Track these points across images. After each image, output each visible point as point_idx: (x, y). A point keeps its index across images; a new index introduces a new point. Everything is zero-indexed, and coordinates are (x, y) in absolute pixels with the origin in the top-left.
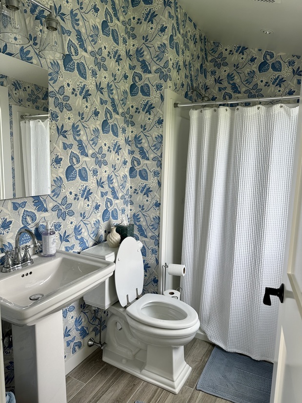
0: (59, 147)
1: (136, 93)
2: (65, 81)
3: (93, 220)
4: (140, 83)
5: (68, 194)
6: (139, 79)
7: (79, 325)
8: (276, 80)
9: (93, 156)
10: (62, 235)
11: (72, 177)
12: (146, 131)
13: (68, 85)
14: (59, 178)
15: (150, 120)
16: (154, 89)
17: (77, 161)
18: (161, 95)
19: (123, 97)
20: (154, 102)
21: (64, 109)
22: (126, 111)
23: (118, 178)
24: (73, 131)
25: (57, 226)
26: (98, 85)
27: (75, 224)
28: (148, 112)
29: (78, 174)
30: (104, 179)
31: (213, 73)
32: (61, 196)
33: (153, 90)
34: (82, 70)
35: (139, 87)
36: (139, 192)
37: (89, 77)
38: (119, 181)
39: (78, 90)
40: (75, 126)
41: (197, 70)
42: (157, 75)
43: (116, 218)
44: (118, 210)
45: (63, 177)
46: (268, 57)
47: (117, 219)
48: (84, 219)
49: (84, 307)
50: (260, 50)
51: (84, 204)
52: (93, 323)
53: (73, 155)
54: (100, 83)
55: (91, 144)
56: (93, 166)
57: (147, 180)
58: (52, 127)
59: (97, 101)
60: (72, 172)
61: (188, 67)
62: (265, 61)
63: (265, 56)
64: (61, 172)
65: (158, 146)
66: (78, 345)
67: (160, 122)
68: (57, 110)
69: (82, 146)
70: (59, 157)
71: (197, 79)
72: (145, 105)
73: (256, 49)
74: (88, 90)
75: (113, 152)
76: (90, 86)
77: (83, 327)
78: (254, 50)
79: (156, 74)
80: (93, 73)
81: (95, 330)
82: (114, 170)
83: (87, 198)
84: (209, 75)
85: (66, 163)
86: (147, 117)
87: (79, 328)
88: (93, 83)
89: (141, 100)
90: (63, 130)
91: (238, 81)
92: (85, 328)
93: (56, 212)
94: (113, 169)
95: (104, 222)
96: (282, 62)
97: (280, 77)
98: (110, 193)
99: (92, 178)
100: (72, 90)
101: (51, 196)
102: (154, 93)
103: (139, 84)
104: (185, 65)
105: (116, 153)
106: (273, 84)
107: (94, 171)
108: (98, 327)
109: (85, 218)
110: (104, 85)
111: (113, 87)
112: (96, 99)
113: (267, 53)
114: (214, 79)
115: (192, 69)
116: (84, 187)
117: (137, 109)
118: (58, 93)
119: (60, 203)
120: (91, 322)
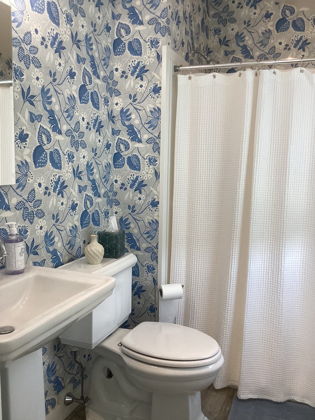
0: (24, 117)
1: (121, 52)
2: (33, 26)
3: (69, 225)
4: (127, 37)
5: (36, 186)
6: (126, 32)
7: (53, 375)
8: (298, 42)
9: (68, 133)
10: (29, 245)
11: (42, 163)
12: (137, 102)
13: (36, 31)
14: (24, 162)
15: (143, 88)
16: (148, 47)
17: (48, 140)
18: (158, 54)
19: (105, 56)
20: (148, 64)
21: (31, 64)
22: (108, 74)
23: (100, 167)
24: (42, 96)
25: (23, 232)
26: (74, 35)
27: (45, 230)
28: (140, 76)
29: (48, 158)
30: (83, 168)
31: (217, 31)
32: (28, 189)
33: (145, 47)
34: (54, 13)
35: (127, 43)
36: (128, 187)
37: (62, 23)
38: (102, 172)
39: (49, 39)
40: (45, 90)
41: (199, 25)
42: (152, 27)
43: (97, 223)
44: (100, 212)
45: (30, 160)
46: (288, 12)
47: (98, 225)
48: (57, 224)
49: (59, 349)
50: (277, 4)
51: (57, 201)
52: (71, 372)
53: (42, 131)
54: (77, 33)
55: (66, 117)
56: (68, 149)
57: (139, 170)
58: (16, 90)
59: (73, 57)
60: (41, 155)
61: (188, 20)
62: (284, 18)
63: (283, 12)
64: (27, 154)
65: (154, 123)
66: (51, 404)
67: (157, 90)
68: (21, 65)
69: (54, 119)
70: (25, 133)
71: (198, 38)
72: (135, 68)
73: (272, 3)
74: (62, 42)
75: (93, 131)
76: (64, 36)
77: (57, 378)
78: (270, 3)
79: (150, 26)
80: (67, 18)
81: (73, 381)
82: (95, 155)
83: (61, 193)
84: (211, 33)
85: (33, 142)
86: (139, 84)
87: (53, 378)
88: (67, 32)
89: (129, 61)
90: (30, 94)
91: (250, 42)
92: (60, 379)
93: (22, 211)
94: (93, 154)
95: (82, 228)
96: (305, 19)
97: (303, 39)
98: (89, 188)
99: (67, 165)
100: (41, 40)
101: (15, 187)
102: (147, 51)
103: (126, 39)
104: (185, 18)
105: (97, 132)
106: (295, 47)
107: (69, 156)
108: (76, 378)
109: (59, 222)
110: (81, 37)
111: (93, 41)
112: (71, 54)
113: (286, 7)
114: (218, 40)
115: (193, 23)
116: (57, 177)
117: (124, 72)
118: (23, 41)
119: (26, 198)
120: (68, 370)
